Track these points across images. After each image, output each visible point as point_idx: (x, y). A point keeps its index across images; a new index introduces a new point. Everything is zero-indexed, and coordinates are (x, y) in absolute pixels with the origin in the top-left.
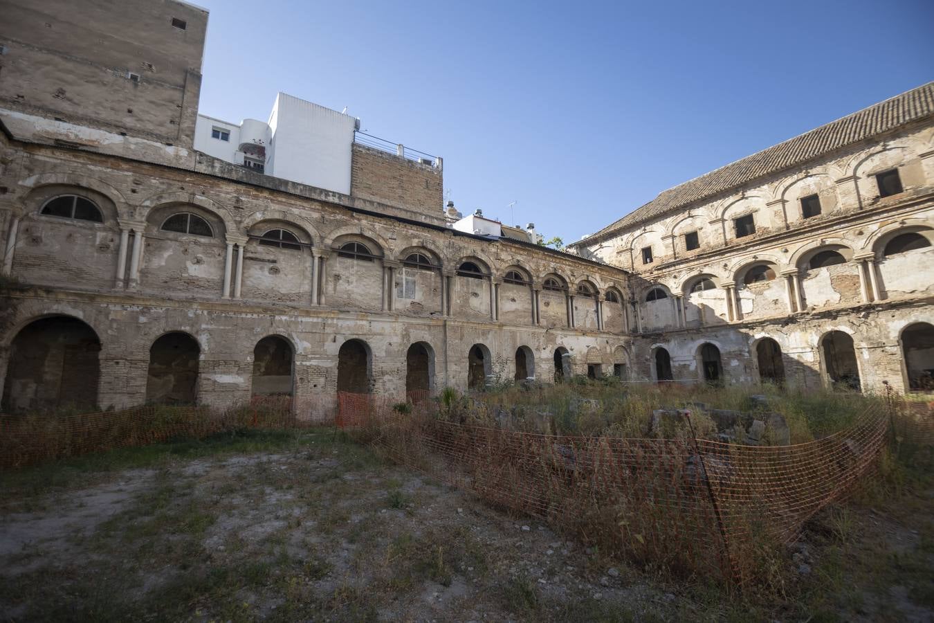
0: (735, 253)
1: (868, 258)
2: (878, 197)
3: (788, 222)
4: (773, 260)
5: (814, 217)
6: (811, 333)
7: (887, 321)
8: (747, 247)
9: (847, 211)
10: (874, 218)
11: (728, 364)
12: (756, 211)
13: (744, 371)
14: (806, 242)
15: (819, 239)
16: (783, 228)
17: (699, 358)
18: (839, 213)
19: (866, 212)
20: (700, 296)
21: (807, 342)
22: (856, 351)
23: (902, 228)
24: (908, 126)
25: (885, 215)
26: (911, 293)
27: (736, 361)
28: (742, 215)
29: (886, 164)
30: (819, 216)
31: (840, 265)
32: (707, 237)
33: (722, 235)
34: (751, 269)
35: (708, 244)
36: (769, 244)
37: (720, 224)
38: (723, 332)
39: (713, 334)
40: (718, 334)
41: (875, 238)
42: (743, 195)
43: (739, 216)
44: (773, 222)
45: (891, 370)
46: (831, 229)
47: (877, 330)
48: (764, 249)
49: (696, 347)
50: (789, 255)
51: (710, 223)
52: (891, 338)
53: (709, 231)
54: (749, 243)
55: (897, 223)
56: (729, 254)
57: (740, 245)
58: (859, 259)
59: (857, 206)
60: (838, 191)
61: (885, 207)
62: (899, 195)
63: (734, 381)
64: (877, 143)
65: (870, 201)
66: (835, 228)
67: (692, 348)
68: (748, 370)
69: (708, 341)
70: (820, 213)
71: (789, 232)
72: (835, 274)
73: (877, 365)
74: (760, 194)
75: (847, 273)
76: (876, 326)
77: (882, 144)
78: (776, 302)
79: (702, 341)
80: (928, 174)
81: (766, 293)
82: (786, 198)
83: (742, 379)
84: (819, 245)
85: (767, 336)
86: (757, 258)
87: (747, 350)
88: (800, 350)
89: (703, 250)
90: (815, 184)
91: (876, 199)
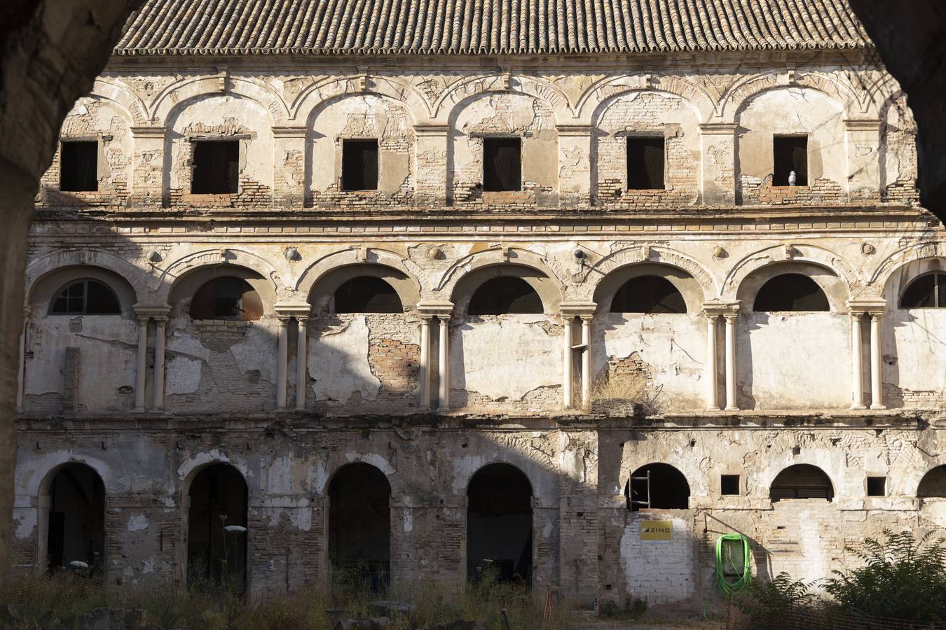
0: (182, 230)
1: (442, 312)
2: (478, 186)
3: (313, 187)
4: (264, 271)
5: (361, 193)
6: (314, 464)
7: (453, 455)
8: (211, 225)
9: (424, 199)
10: (467, 229)
11: (122, 524)
12: (248, 137)
13: (156, 545)
14: (337, 248)
15: (364, 247)
16: (298, 199)
17: (44, 501)
18: (408, 198)
19: (456, 213)
20: (76, 327)
21: (303, 483)
22: (392, 511)
23: (507, 265)
24: (552, 60)
25: (485, 229)
26: (498, 400)
27: (142, 518)
28: (216, 135)
29: (504, 122)
30: (370, 194)
31: (390, 316)
32: (119, 166)
33: (159, 174)
34: (211, 281)
35: (120, 186)
36: (263, 230)
37: (158, 144)
38: (121, 438)
39: (97, 439)
40: (109, 443)
41: (460, 273)
42: (228, 82)
43: (207, 136)
44: (279, 177)
45: (446, 558)
46: (388, 230)
47: (433, 472)
48: (251, 240)
49: (44, 472)
50: (300, 267)
51: (137, 131)
52: (455, 492)
53: (130, 153)
54: (218, 214)
55: (501, 252)
56: (167, 230)
57: (200, 214)
58: (426, 311)
59: (442, 194)
60: (416, 149)
61: (488, 212)
62: (512, 194)
63: (129, 572)
64: (499, 71)
65: (466, 192)
66: (397, 229)
67: (32, 472)
68: (167, 545)
69: (79, 458)
70: (375, 187)
71: (310, 213)
72: (378, 333)
73: (423, 546)
74: (264, 95)
75: (400, 337)
76: (433, 463)
77: (506, 76)
78: (255, 375)
79: (63, 457)
80: (563, 168)
81: (235, 349)
82: (317, 128)
83: (149, 568)
84: (360, 260)
85: (224, 459)
86: (235, 257)
87: (172, 491)
88: (287, 502)
89: (104, 202)
90: (377, 115)
91: (476, 190)
